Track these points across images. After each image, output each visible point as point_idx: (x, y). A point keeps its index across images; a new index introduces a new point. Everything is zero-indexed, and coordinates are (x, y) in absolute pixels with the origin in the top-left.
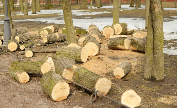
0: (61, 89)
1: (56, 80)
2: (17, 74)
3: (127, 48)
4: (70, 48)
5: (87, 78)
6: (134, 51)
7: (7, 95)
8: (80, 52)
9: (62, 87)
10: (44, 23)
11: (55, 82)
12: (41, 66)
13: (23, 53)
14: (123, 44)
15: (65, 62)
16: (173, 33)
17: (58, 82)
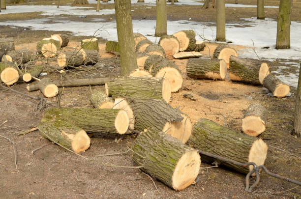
0: (188, 165)
1: (177, 149)
2: (66, 134)
3: (222, 76)
4: (138, 78)
5: (225, 140)
6: (234, 81)
7: (66, 182)
8: (160, 87)
9: (189, 163)
10: (27, 29)
11: (177, 153)
12: (115, 118)
13: (34, 89)
14: (216, 70)
15: (160, 108)
16: (267, 48)
17: (184, 153)
